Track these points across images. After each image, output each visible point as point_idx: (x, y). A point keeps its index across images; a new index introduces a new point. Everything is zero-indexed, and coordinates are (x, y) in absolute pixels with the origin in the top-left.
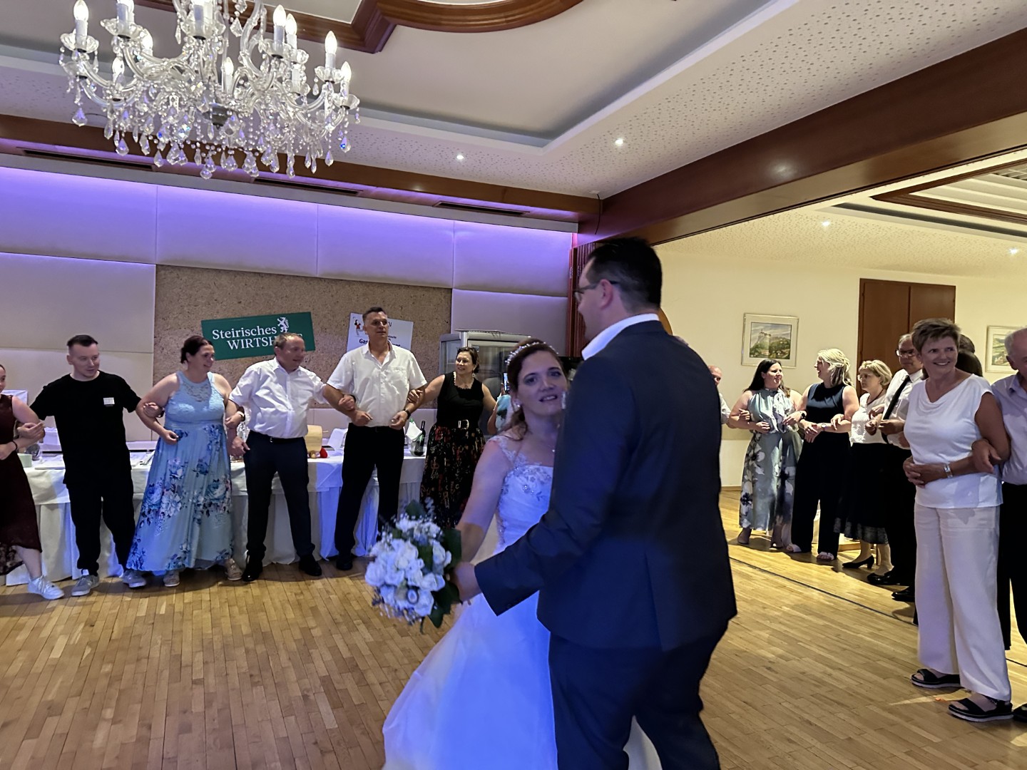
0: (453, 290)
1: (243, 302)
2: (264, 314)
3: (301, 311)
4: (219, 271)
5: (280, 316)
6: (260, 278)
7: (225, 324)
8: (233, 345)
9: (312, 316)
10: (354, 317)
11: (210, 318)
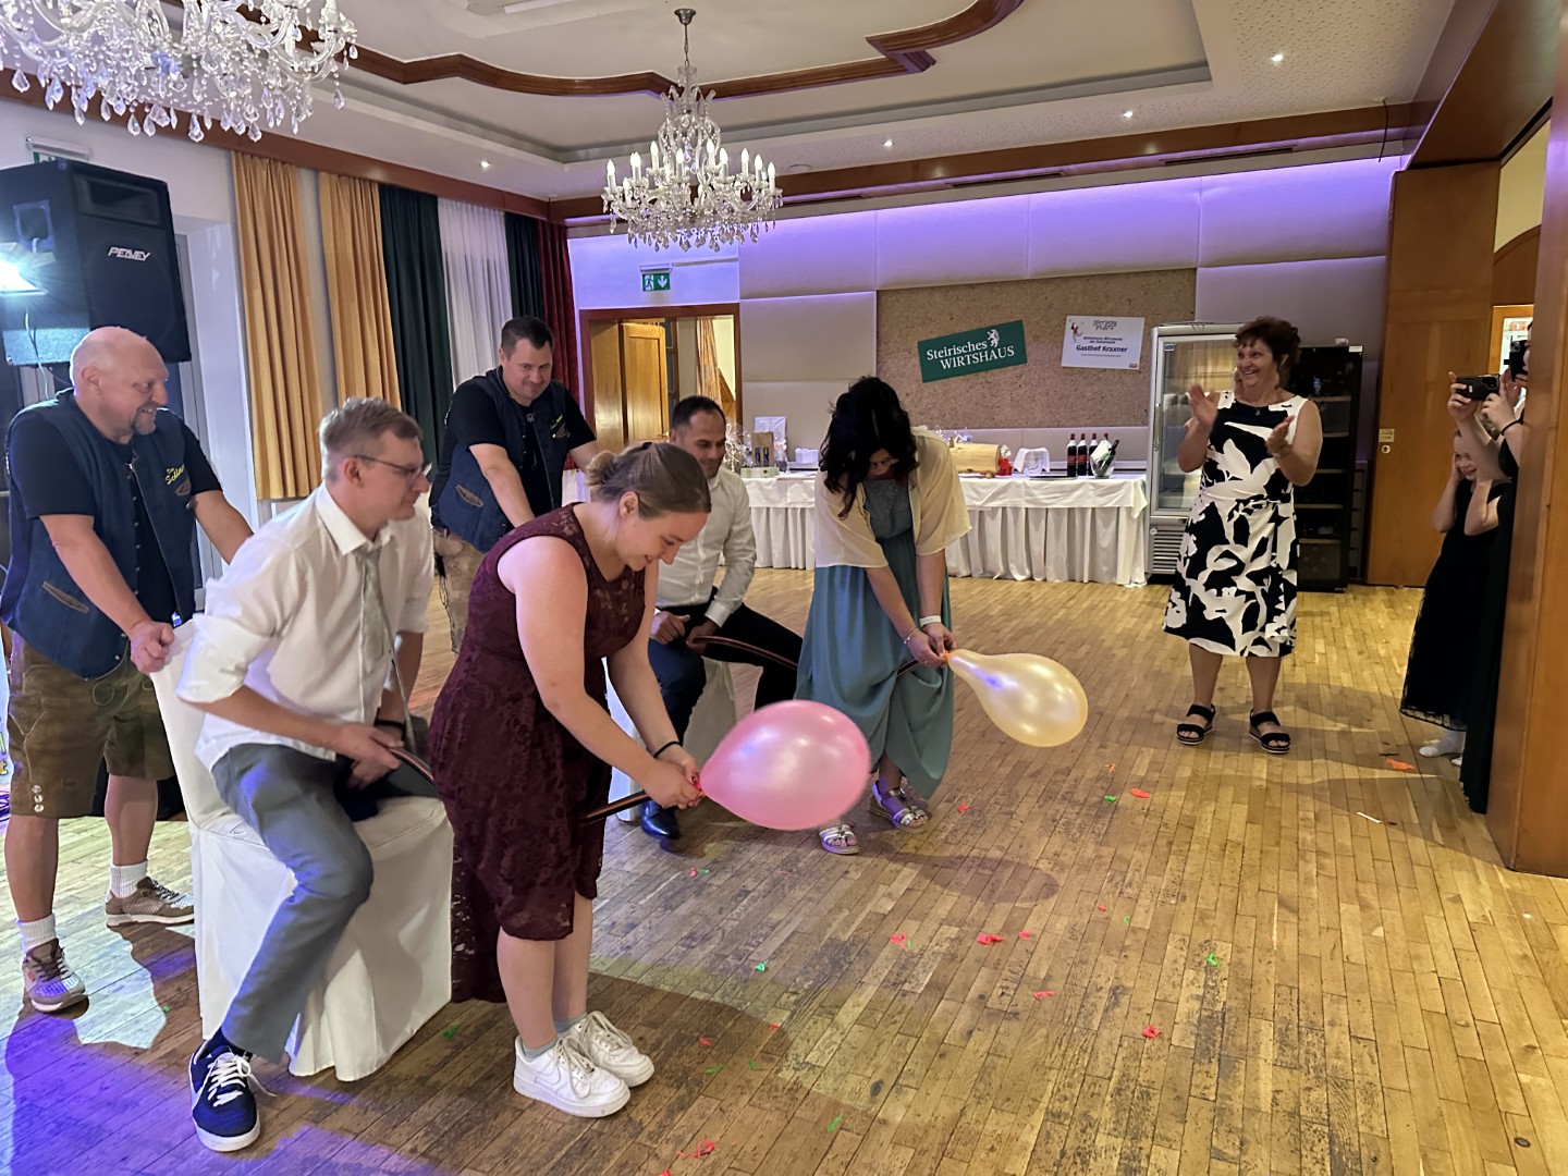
0: (1199, 269)
1: (955, 317)
3: (1012, 320)
4: (933, 288)
5: (990, 329)
6: (971, 289)
7: (938, 344)
8: (946, 365)
9: (1024, 323)
10: (1071, 320)
11: (924, 339)
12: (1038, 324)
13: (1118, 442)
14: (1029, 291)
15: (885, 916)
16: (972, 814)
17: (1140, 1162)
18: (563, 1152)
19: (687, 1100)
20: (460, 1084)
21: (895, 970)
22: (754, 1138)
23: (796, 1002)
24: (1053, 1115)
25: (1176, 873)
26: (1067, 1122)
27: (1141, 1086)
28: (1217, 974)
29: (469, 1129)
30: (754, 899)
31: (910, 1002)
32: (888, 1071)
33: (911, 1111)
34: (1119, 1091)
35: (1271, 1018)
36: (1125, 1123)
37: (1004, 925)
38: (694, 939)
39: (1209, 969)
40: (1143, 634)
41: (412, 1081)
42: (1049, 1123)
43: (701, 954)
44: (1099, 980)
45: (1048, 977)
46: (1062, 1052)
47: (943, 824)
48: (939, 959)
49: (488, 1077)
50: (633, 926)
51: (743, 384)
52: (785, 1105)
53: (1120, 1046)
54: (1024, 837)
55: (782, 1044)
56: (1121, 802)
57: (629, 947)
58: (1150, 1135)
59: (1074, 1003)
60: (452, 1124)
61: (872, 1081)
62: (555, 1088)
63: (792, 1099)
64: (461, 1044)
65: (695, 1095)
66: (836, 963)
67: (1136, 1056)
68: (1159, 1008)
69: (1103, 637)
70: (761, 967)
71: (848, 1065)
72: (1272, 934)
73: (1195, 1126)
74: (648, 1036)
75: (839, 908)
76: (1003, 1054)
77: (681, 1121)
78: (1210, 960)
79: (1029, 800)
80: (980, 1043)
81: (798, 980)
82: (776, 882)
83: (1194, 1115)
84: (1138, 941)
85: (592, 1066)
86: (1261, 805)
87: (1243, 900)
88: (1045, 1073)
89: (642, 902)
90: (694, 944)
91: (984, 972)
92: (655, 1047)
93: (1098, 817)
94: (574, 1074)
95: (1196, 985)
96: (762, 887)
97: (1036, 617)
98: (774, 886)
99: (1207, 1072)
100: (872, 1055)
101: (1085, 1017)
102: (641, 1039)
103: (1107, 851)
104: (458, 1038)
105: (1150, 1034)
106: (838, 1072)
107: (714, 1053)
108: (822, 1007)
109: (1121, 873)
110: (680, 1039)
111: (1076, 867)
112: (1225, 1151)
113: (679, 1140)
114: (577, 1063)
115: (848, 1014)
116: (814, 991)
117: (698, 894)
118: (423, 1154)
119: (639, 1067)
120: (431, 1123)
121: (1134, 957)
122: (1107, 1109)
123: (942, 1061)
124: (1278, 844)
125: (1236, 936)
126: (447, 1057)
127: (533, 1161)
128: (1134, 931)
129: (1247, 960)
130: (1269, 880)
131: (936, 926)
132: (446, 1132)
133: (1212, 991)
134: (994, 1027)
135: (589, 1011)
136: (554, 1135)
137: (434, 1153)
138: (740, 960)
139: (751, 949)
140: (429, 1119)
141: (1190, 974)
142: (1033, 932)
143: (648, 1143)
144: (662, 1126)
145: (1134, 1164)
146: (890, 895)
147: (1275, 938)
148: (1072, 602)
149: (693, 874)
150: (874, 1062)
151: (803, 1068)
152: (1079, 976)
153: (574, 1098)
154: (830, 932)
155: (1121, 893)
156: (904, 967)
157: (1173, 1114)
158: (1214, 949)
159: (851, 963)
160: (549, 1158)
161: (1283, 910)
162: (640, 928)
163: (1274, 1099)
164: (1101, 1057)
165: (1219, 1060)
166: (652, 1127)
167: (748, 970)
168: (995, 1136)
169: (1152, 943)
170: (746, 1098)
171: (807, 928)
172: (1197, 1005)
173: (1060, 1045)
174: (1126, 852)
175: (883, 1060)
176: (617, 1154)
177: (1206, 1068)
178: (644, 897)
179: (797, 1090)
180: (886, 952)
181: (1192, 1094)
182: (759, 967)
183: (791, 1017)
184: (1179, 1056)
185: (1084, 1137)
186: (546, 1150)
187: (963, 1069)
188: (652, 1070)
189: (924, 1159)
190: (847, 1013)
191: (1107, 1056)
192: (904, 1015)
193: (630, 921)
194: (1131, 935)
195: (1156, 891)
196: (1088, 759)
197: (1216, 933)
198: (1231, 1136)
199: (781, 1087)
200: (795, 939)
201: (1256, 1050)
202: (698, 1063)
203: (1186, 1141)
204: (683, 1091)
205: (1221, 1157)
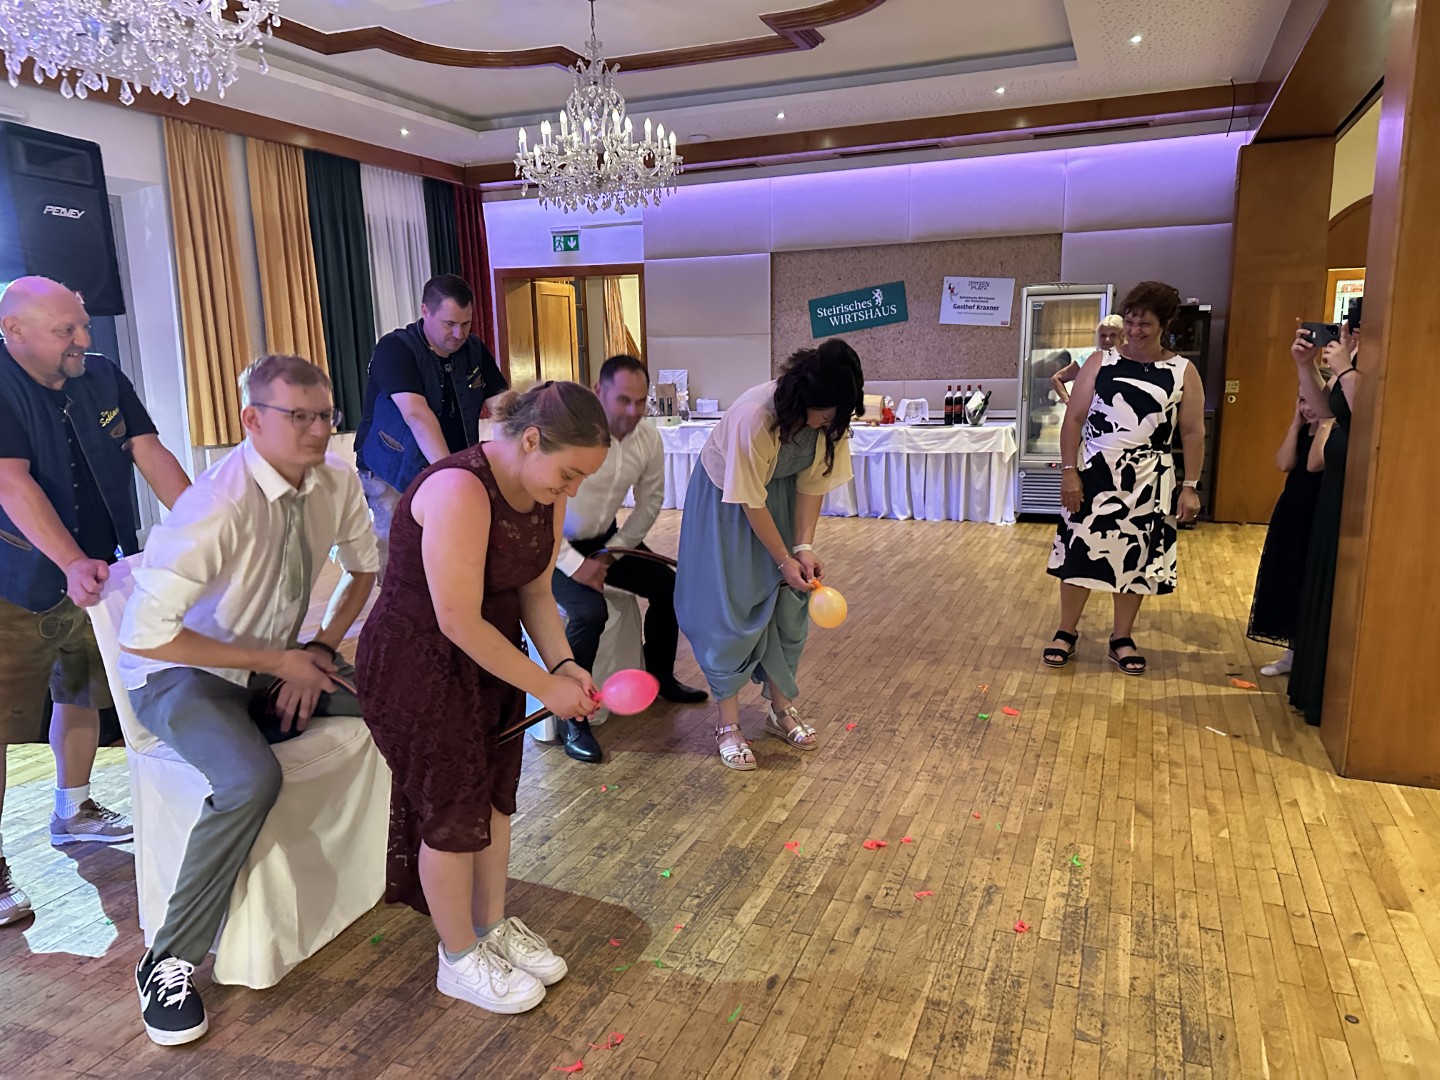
0: (1064, 234)
2: (861, 288)
3: (894, 281)
4: (821, 251)
5: (874, 289)
6: (857, 252)
7: (828, 302)
8: (834, 322)
9: (906, 284)
10: (948, 280)
11: (815, 297)
12: (918, 284)
13: (990, 393)
14: (910, 254)
15: (780, 825)
16: (859, 732)
17: (1011, 1044)
18: (484, 1046)
19: (598, 996)
20: (387, 986)
21: (789, 874)
22: (660, 1029)
23: (699, 905)
24: (933, 1003)
25: (1043, 783)
26: (946, 1010)
27: (1012, 975)
28: (1080, 874)
29: (395, 1027)
30: (660, 812)
31: (802, 902)
32: (783, 966)
33: (804, 1002)
34: (992, 980)
35: (1129, 913)
36: (998, 1009)
37: (888, 833)
38: (604, 849)
39: (1074, 870)
40: (1013, 567)
41: (342, 984)
42: (930, 1011)
43: (611, 863)
44: (974, 881)
45: (928, 878)
46: (941, 946)
47: (832, 741)
48: (829, 863)
49: (412, 980)
50: (548, 838)
51: (648, 338)
52: (688, 999)
53: (994, 940)
54: (905, 753)
55: (686, 944)
56: (993, 719)
57: (544, 858)
58: (1021, 1019)
59: (952, 901)
60: (380, 1022)
61: (768, 976)
62: (476, 988)
63: (695, 994)
64: (387, 948)
65: (606, 991)
66: (735, 870)
67: (1008, 949)
68: (1028, 905)
69: (977, 571)
70: (667, 874)
71: (746, 962)
72: (1129, 837)
73: (1060, 1011)
74: (561, 940)
75: (737, 819)
76: (888, 949)
77: (593, 1015)
78: (1075, 861)
79: (911, 718)
80: (867, 939)
81: (700, 884)
82: (680, 796)
83: (1060, 1000)
84: (1009, 845)
85: (510, 967)
86: (1120, 722)
87: (1103, 806)
88: (926, 966)
89: (556, 816)
90: (604, 853)
91: (870, 875)
92: (569, 948)
93: (972, 733)
94: (493, 975)
95: (1062, 884)
96: (668, 800)
97: (917, 552)
98: (679, 800)
99: (1072, 962)
100: (769, 952)
101: (962, 914)
102: (556, 941)
103: (981, 764)
104: (385, 944)
105: (1021, 928)
106: (737, 968)
107: (623, 953)
108: (723, 909)
109: (993, 783)
110: (591, 941)
111: (953, 778)
112: (1089, 1032)
113: (592, 1032)
114: (496, 965)
115: (746, 916)
116: (716, 894)
117: (608, 808)
118: (353, 1051)
119: (553, 967)
120: (360, 1023)
121: (1006, 860)
122: (981, 997)
123: (832, 957)
124: (1135, 756)
125: (1098, 839)
126: (375, 962)
127: (456, 1055)
128: (1006, 835)
129: (1108, 862)
130: (1127, 789)
131: (826, 833)
132: (374, 1030)
133: (1076, 889)
134: (879, 925)
135: (507, 916)
136: (476, 1031)
137: (362, 1050)
138: (647, 867)
139: (658, 857)
140: (358, 1019)
141: (1056, 874)
142: (914, 837)
143: (563, 1037)
144: (574, 1020)
145: (1007, 1046)
146: (784, 806)
147: (1132, 840)
148: (950, 539)
149: (604, 790)
150: (769, 958)
151: (705, 965)
152: (956, 878)
153: (493, 996)
154: (730, 840)
155: (994, 801)
156: (797, 872)
157: (1041, 1000)
158: (1078, 852)
159: (749, 868)
160: (470, 1052)
161: (1140, 816)
162: (554, 840)
163: (1132, 985)
164: (976, 950)
165: (1083, 951)
166: (566, 1022)
167: (654, 877)
168: (880, 1023)
169: (1022, 846)
170: (652, 994)
171: (708, 837)
172: (1062, 902)
173: (939, 940)
174: (998, 764)
175: (779, 957)
176: (534, 1047)
177: (1070, 958)
178: (558, 812)
179: (699, 986)
180: (781, 857)
181: (1059, 982)
182: (664, 874)
183: (694, 919)
184: (1047, 949)
185: (961, 1023)
186: (466, 1046)
187: (851, 962)
188: (566, 969)
189: (817, 1045)
190: (745, 914)
191: (982, 948)
192: (797, 915)
193: (545, 834)
194: (1003, 840)
195: (1024, 800)
196: (964, 680)
197: (1079, 836)
198: (1094, 1020)
199: (684, 983)
200: (696, 847)
201: (1115, 941)
202: (609, 962)
203: (1053, 1025)
204: (595, 988)
205: (1084, 1038)
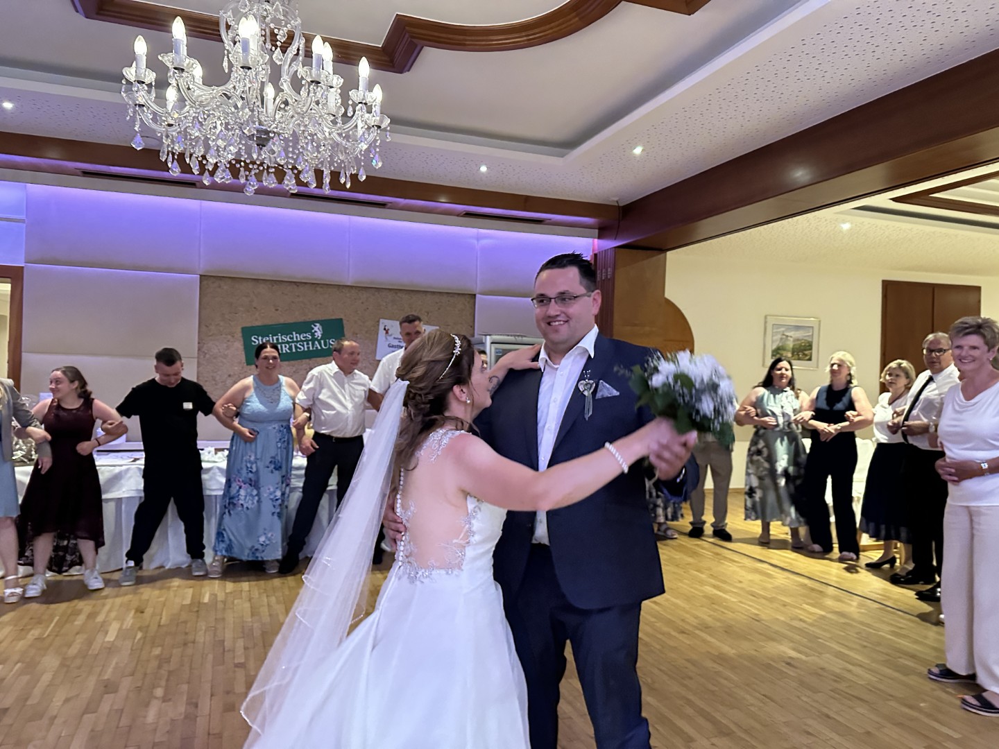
0: (477, 296)
1: (280, 309)
2: (300, 320)
3: (333, 318)
5: (314, 322)
6: (295, 286)
7: (263, 331)
9: (345, 322)
10: (383, 323)
11: (249, 325)
12: (356, 323)
14: (348, 295)
